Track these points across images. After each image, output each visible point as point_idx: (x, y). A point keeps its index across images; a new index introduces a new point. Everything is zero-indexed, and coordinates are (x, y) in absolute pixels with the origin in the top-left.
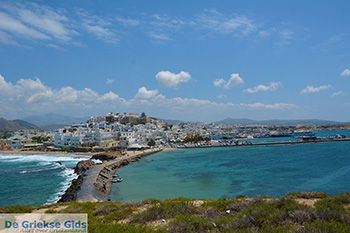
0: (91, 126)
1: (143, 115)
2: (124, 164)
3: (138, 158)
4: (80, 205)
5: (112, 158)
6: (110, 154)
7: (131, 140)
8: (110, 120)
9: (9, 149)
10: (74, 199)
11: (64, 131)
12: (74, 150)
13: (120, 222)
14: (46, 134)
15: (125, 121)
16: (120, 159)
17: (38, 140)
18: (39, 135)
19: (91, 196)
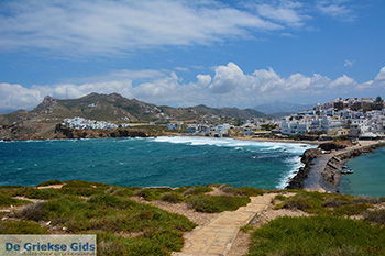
0: (318, 113)
1: (379, 99)
2: (355, 154)
3: (371, 149)
4: (308, 193)
5: (342, 148)
6: (339, 143)
7: (364, 128)
8: (339, 106)
9: (242, 135)
10: (301, 187)
11: (291, 119)
12: (300, 138)
13: (352, 217)
14: (273, 122)
15: (356, 107)
16: (350, 148)
17: (266, 127)
18: (267, 123)
19: (318, 185)
